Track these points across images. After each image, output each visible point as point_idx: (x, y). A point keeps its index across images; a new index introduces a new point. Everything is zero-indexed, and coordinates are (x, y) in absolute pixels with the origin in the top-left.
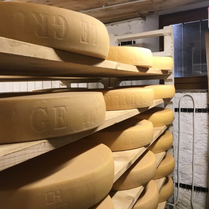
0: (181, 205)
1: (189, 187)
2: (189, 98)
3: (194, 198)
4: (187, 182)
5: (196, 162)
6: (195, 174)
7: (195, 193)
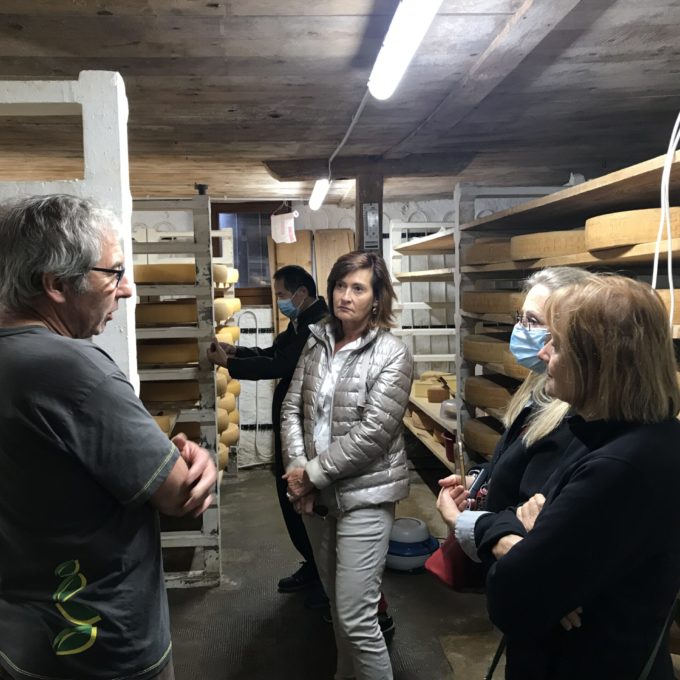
0: (243, 452)
1: (252, 427)
2: (250, 315)
3: (258, 440)
4: (250, 422)
5: (260, 395)
6: (260, 410)
7: (259, 433)
